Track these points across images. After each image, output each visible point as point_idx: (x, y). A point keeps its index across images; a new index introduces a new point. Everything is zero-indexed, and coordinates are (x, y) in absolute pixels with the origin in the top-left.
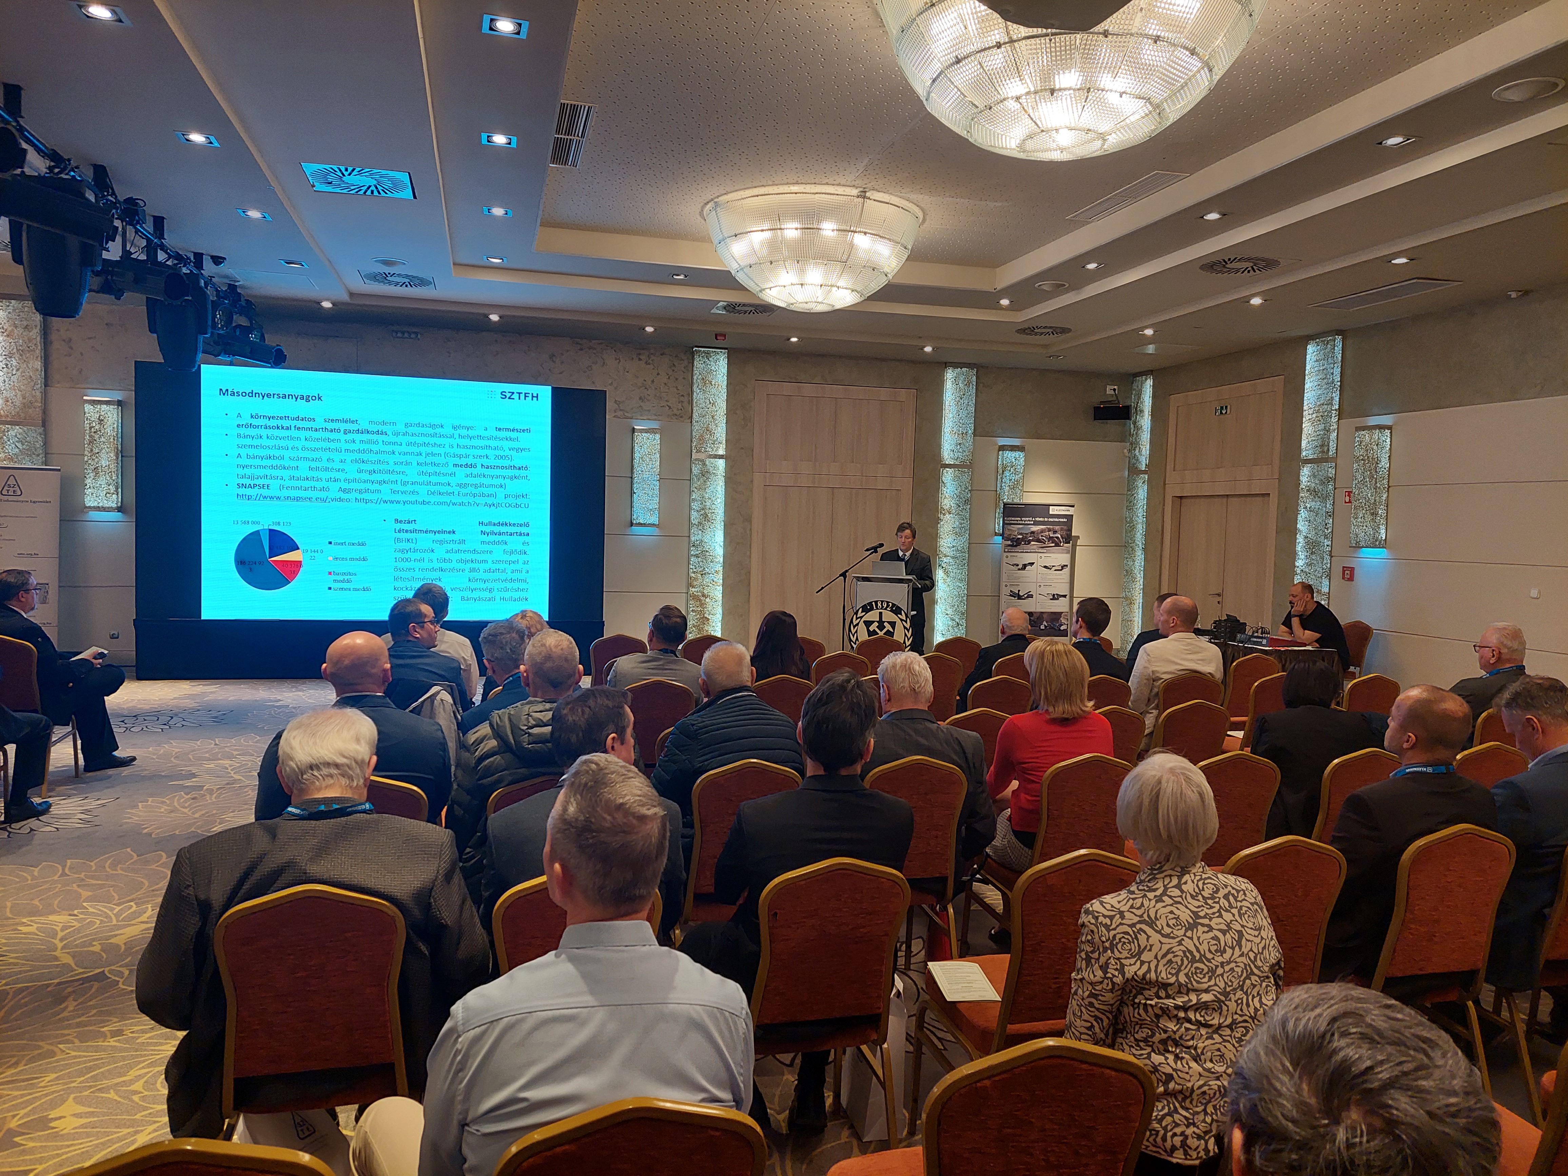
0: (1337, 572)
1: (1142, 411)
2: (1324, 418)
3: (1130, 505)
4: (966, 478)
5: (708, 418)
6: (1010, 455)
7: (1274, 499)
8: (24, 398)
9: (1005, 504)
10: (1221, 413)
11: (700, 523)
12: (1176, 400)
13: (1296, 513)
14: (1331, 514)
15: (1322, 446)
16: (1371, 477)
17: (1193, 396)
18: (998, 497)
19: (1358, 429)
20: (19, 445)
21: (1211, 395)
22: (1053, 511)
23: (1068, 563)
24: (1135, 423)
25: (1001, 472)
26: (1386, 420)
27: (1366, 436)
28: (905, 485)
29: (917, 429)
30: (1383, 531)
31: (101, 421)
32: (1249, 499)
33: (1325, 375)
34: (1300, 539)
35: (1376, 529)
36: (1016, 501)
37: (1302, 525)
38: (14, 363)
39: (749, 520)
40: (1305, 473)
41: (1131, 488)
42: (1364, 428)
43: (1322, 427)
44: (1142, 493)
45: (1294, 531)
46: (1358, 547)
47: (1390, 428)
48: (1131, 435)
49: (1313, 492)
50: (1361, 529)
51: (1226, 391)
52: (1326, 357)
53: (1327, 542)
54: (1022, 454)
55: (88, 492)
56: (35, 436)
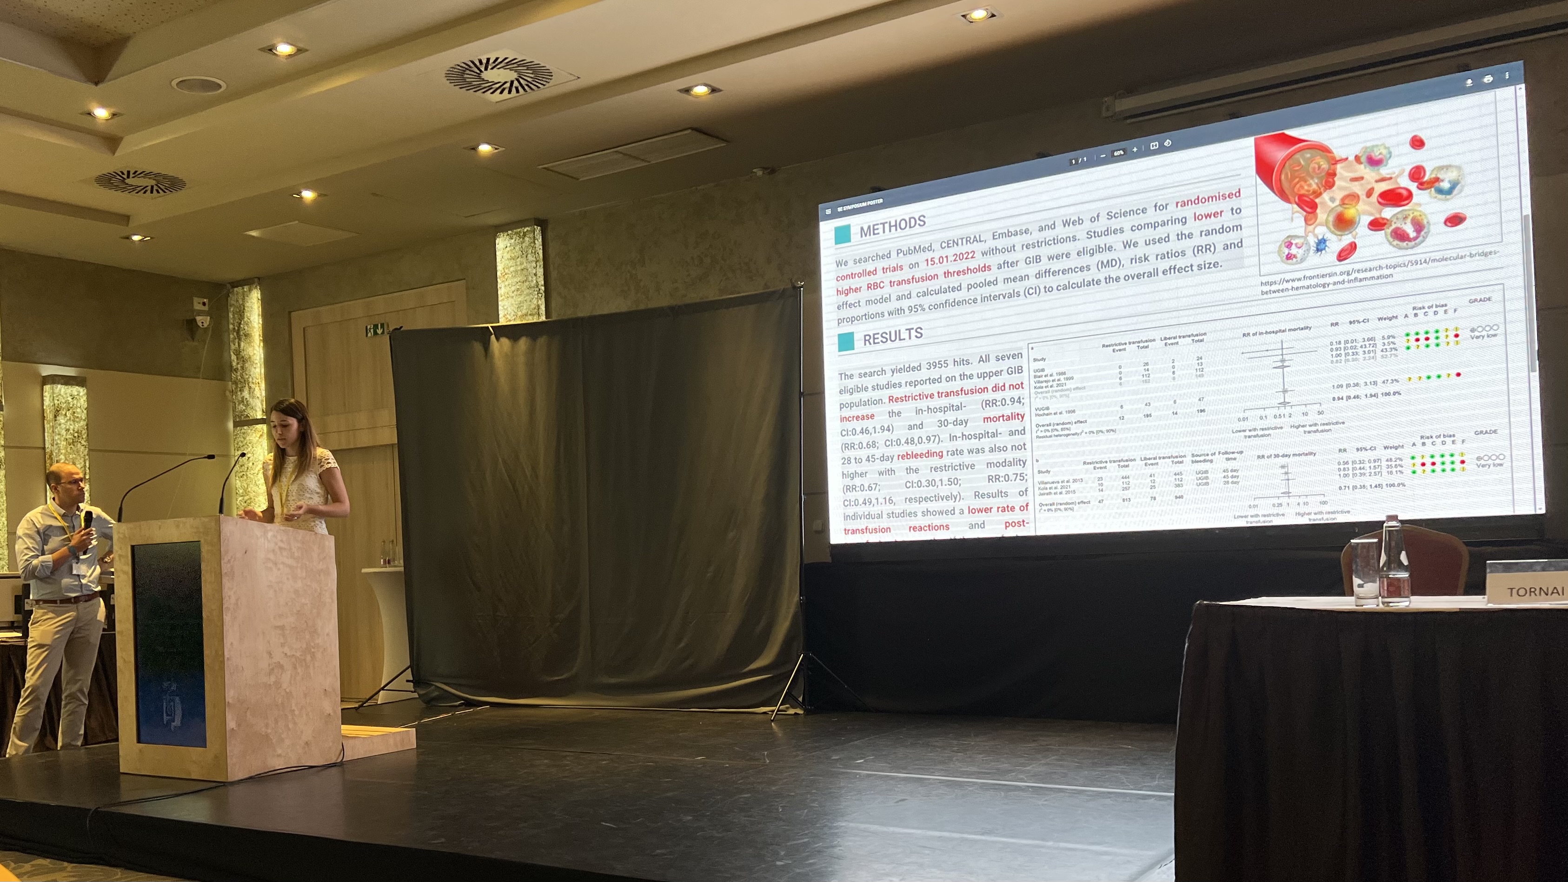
1: (247, 335)
6: (61, 391)
10: (375, 333)
12: (301, 319)
17: (327, 313)
21: (357, 309)
25: (49, 415)
52: (523, 254)
54: (82, 391)
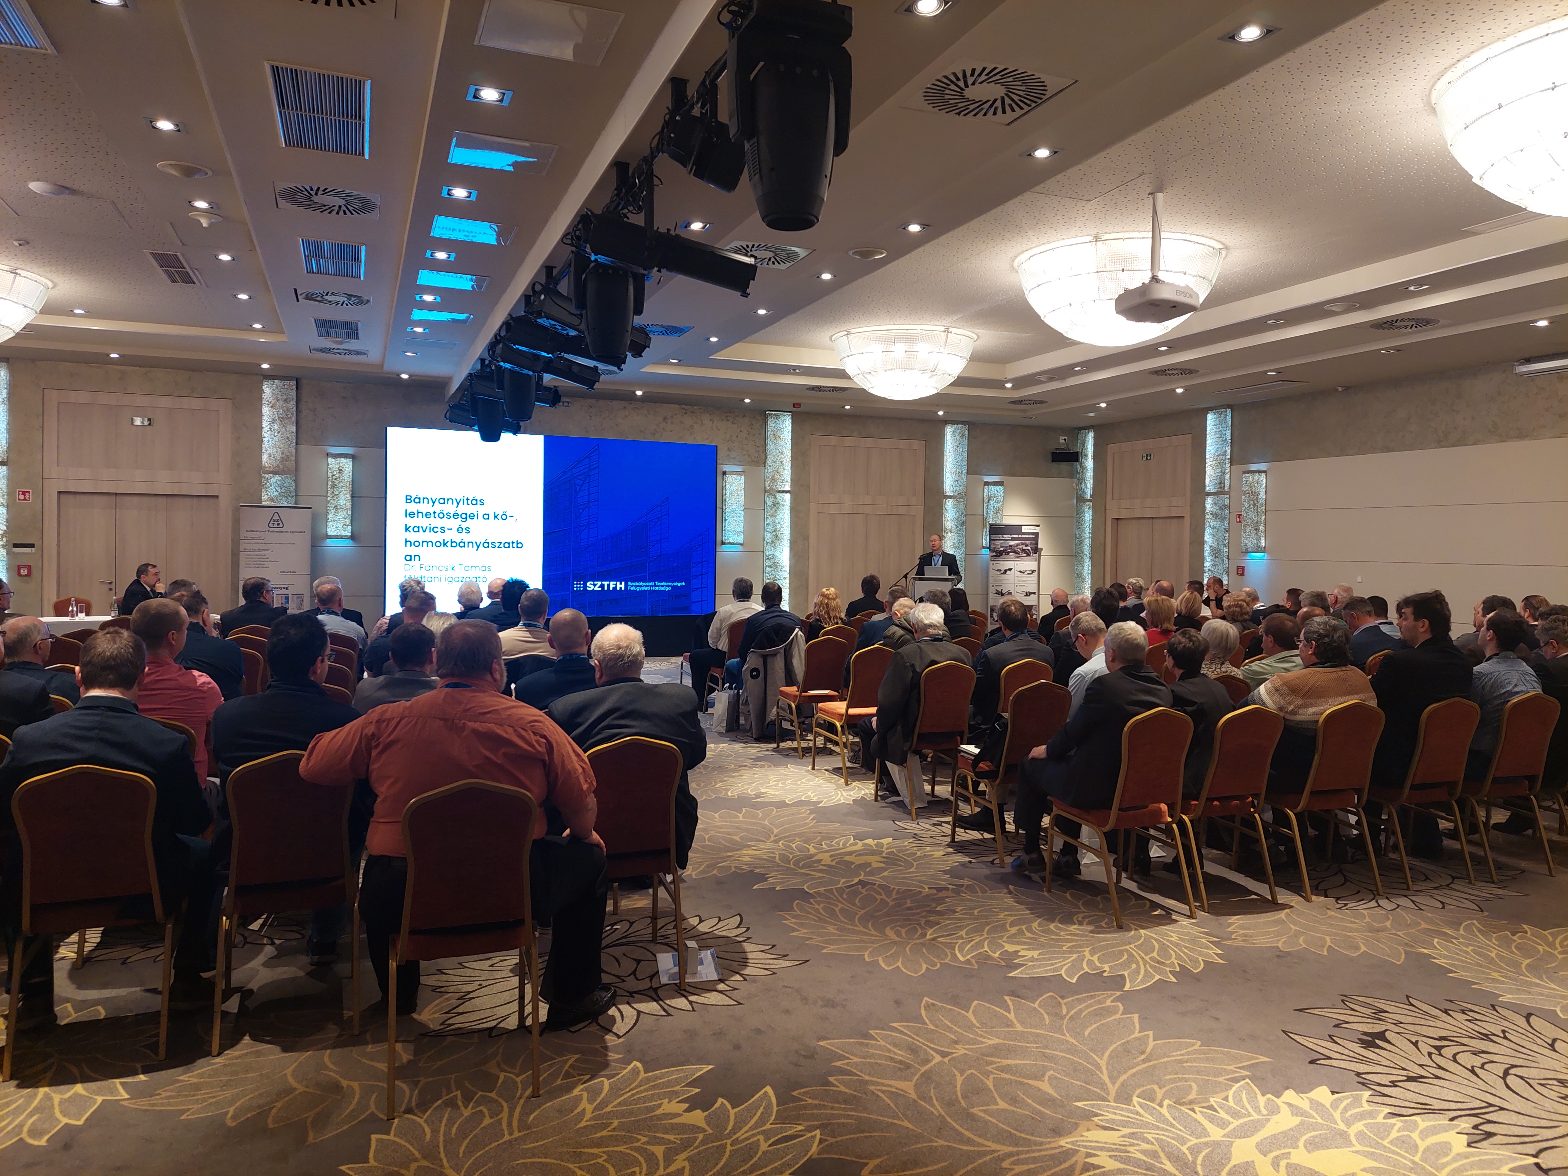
0: (1233, 570)
1: (1086, 456)
2: (1221, 464)
3: (1079, 524)
4: (962, 506)
5: (778, 464)
6: (993, 488)
7: (1187, 521)
8: (283, 453)
9: (991, 525)
10: (1147, 459)
11: (772, 542)
12: (1112, 448)
13: (1204, 529)
14: (1227, 530)
15: (1220, 483)
16: (1254, 505)
17: (1125, 446)
18: (984, 520)
19: (1244, 472)
20: (279, 490)
21: (1140, 446)
22: (1025, 529)
23: (1036, 568)
24: (1081, 464)
25: (986, 500)
26: (1262, 466)
27: (1250, 477)
28: (919, 512)
29: (927, 470)
30: (1263, 541)
31: (340, 471)
32: (1168, 521)
33: (1221, 434)
34: (1207, 548)
35: (1259, 540)
36: (998, 522)
37: (1208, 538)
38: (276, 427)
39: (807, 538)
40: (1209, 501)
41: (1079, 513)
42: (1248, 472)
43: (1219, 470)
44: (1088, 516)
45: (1202, 543)
46: (1247, 552)
47: (1265, 472)
48: (1078, 473)
49: (1215, 515)
50: (1248, 540)
51: (1150, 444)
52: (1220, 423)
53: (1226, 550)
54: (1002, 488)
55: (330, 524)
56: (289, 482)
